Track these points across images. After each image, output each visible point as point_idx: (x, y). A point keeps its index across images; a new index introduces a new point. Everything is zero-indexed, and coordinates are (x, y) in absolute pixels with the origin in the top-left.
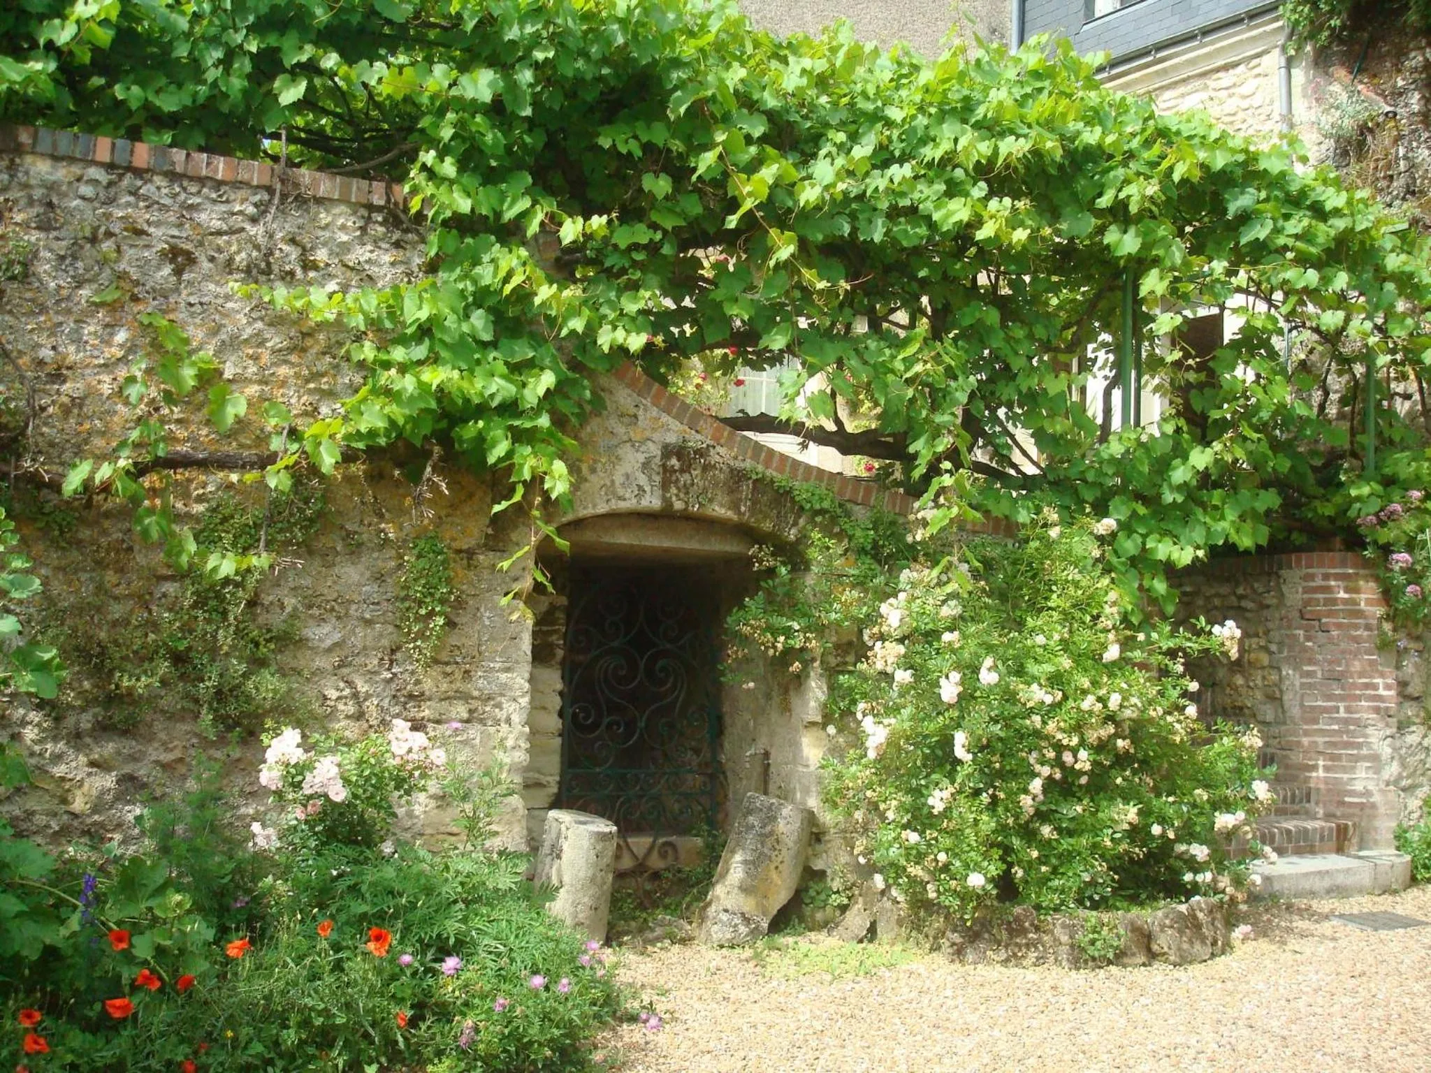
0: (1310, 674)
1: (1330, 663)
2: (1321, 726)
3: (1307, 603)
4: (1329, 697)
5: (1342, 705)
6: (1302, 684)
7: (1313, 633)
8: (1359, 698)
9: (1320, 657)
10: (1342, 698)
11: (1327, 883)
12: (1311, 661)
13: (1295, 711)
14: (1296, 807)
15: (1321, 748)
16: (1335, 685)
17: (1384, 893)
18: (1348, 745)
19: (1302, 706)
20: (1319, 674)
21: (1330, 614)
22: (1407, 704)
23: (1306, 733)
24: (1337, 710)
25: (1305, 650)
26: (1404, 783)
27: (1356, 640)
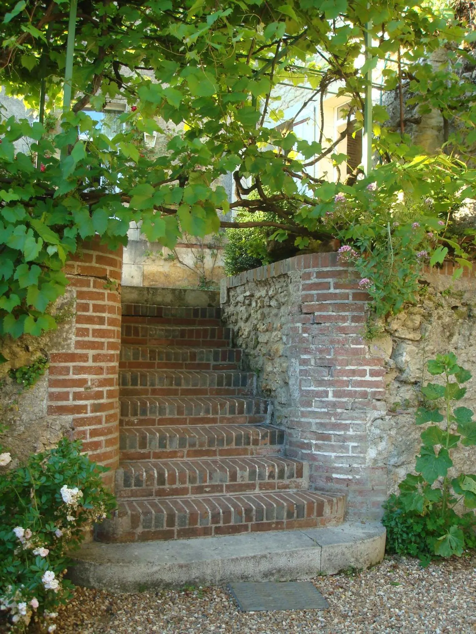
0: (305, 362)
1: (321, 351)
2: (313, 409)
3: (306, 298)
4: (320, 383)
5: (330, 390)
6: (301, 371)
7: (307, 326)
8: (347, 383)
9: (313, 347)
10: (331, 384)
11: (265, 566)
12: (307, 351)
13: (296, 395)
14: (286, 481)
15: (314, 428)
16: (325, 371)
17: (339, 574)
18: (335, 426)
19: (300, 389)
20: (313, 362)
21: (322, 308)
22: (404, 388)
23: (304, 415)
24: (327, 393)
25: (303, 340)
26: (393, 461)
27: (343, 330)
